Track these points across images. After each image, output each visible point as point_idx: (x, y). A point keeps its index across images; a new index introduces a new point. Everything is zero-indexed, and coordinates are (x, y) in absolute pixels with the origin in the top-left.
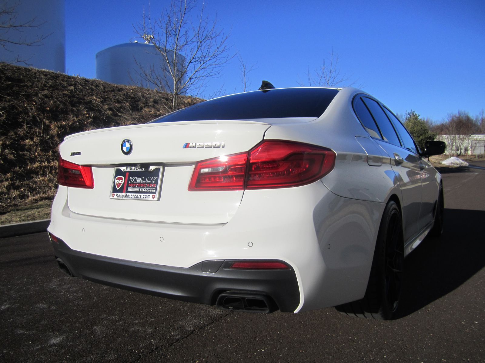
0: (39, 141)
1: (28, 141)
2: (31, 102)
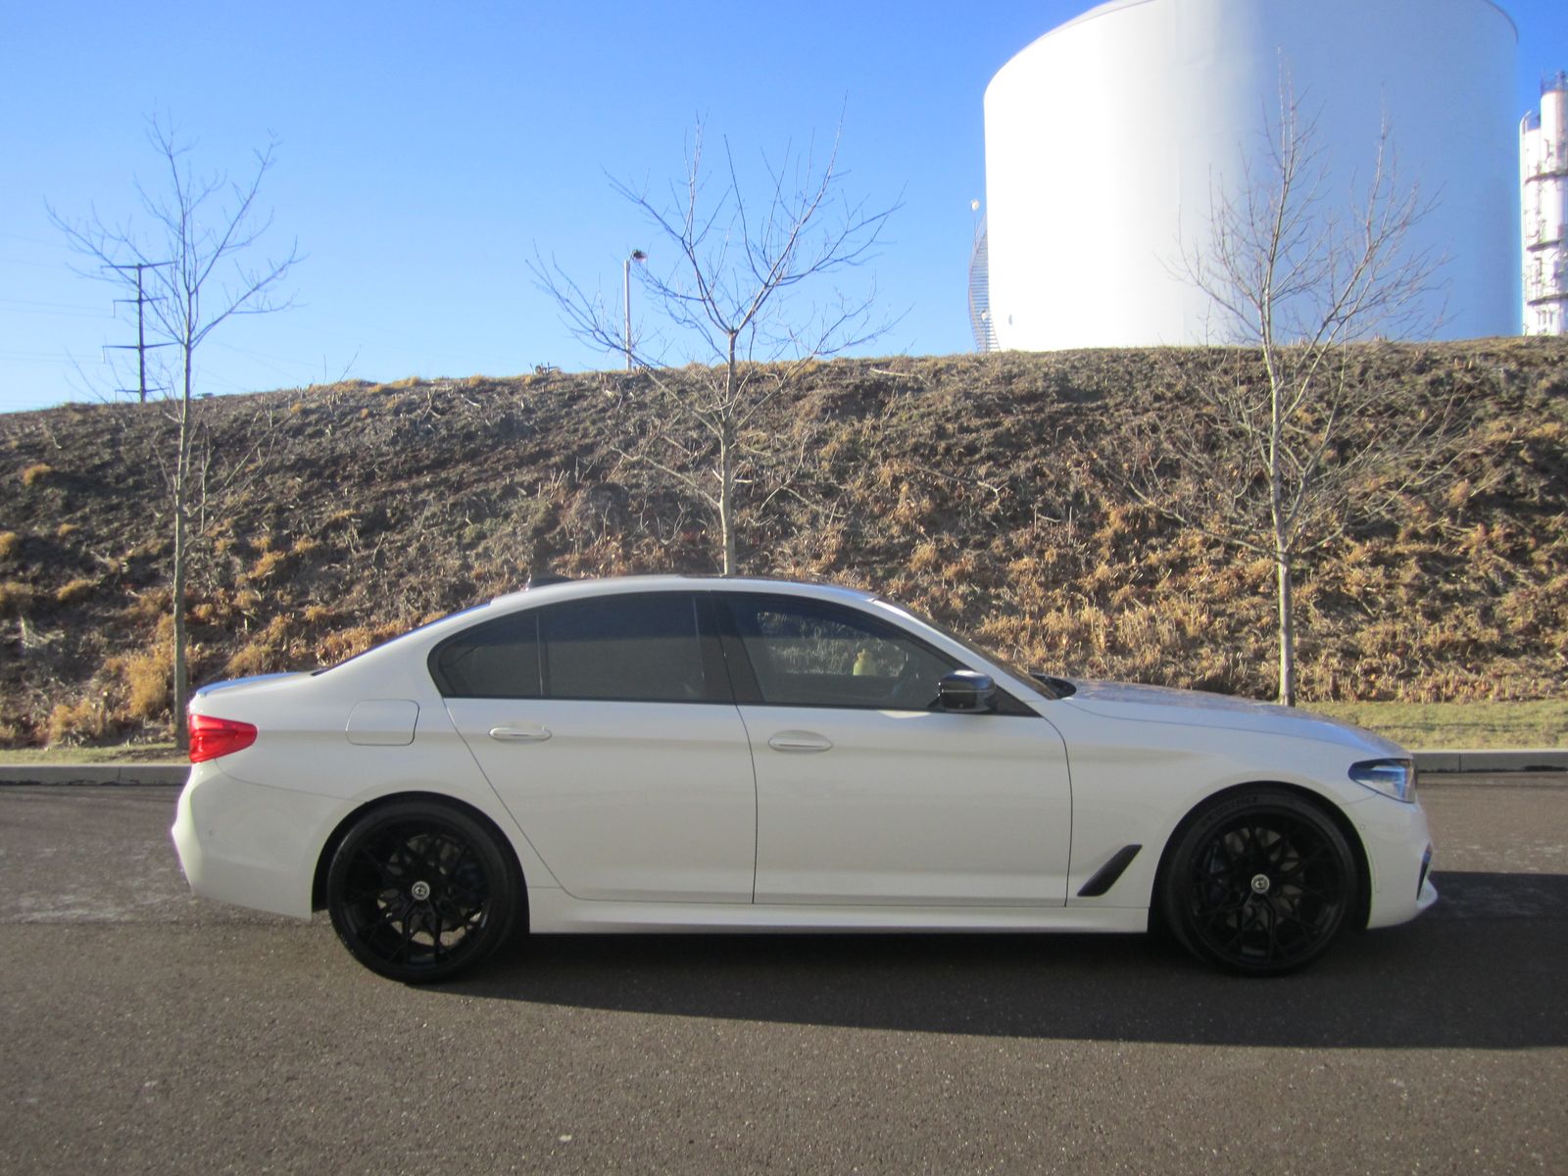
0: (1055, 558)
1: (1026, 560)
2: (1089, 453)
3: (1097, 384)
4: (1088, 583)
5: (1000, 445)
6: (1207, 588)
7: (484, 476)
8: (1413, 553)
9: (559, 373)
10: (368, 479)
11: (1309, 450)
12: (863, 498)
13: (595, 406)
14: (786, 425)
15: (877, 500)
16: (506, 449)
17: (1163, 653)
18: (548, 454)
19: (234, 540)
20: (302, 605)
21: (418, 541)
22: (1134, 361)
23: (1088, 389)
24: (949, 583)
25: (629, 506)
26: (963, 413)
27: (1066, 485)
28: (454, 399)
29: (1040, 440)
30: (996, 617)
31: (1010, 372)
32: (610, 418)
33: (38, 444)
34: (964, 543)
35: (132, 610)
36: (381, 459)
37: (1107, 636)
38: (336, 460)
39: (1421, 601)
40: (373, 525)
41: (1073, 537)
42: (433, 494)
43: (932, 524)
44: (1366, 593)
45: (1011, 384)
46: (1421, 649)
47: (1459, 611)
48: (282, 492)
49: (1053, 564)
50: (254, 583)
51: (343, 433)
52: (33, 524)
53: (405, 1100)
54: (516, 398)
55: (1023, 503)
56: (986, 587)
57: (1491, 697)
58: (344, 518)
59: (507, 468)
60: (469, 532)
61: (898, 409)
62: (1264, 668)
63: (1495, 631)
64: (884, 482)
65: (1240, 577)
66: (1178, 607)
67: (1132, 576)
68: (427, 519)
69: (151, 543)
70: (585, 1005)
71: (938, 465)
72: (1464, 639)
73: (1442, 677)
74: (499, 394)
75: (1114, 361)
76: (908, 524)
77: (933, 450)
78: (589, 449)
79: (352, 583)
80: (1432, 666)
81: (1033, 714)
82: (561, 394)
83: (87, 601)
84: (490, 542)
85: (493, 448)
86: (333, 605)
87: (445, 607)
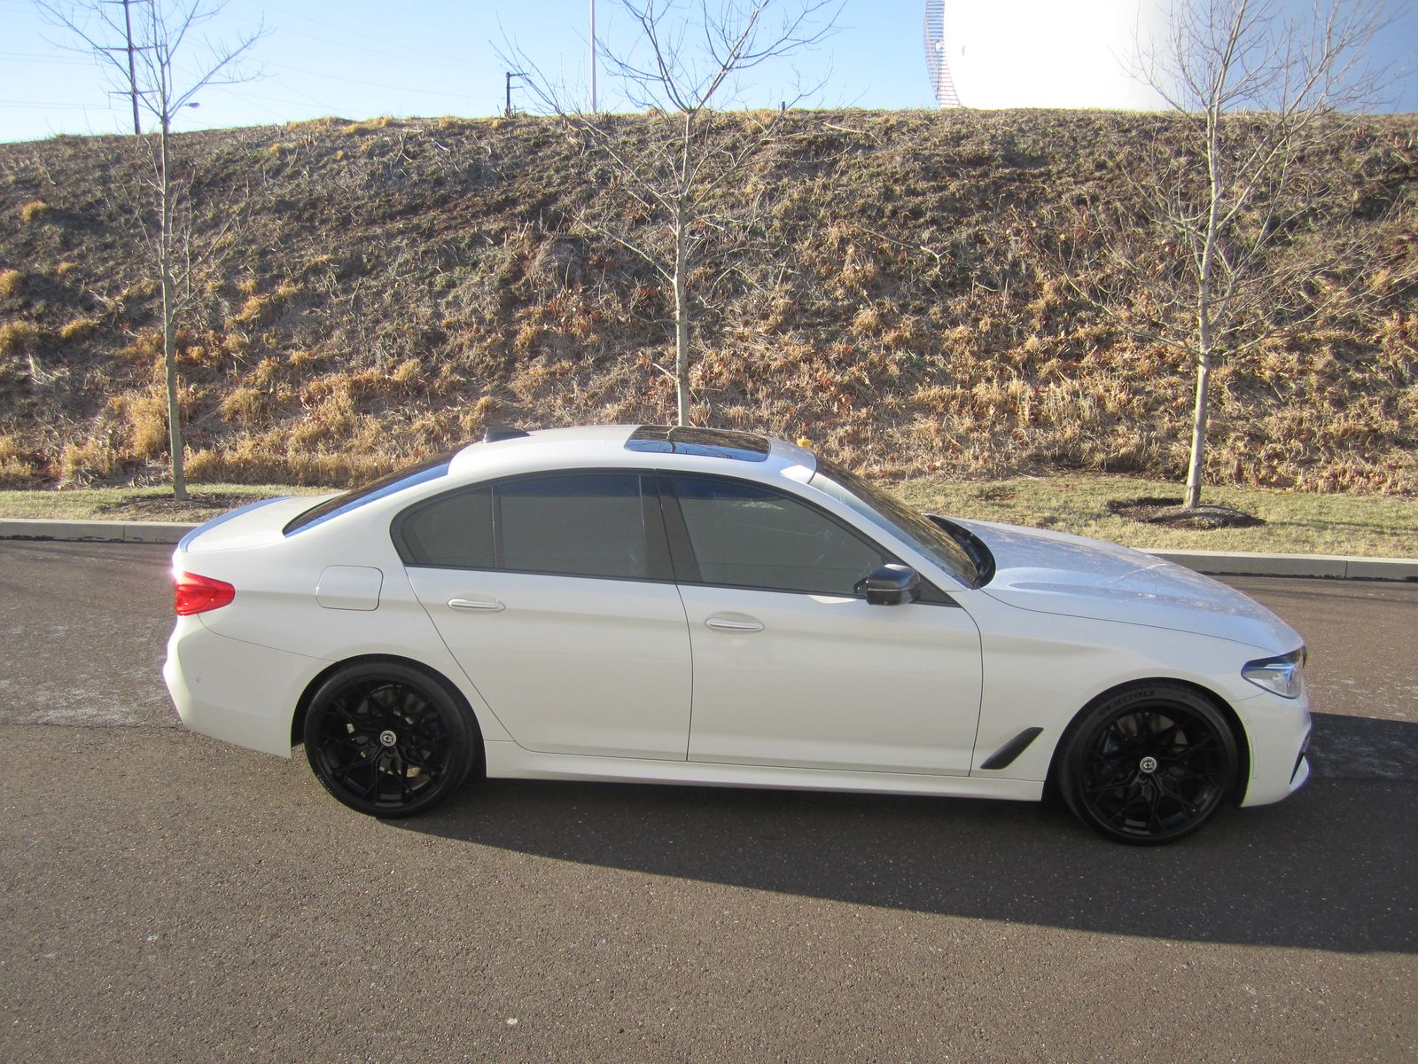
0: (988, 327)
1: (961, 328)
2: (1029, 222)
3: (1042, 148)
4: (1018, 354)
5: (944, 210)
6: (1129, 365)
7: (453, 223)
8: (1329, 340)
9: (525, 116)
10: (345, 222)
11: (1241, 228)
12: (811, 257)
13: (559, 154)
14: (741, 179)
15: (824, 262)
16: (475, 196)
17: (1082, 428)
18: (513, 202)
19: (222, 282)
20: (286, 348)
21: (393, 287)
22: (1079, 127)
23: (1034, 154)
24: (887, 348)
25: (590, 259)
26: (911, 175)
27: (1005, 254)
28: (425, 142)
29: (983, 206)
30: (930, 386)
31: (959, 132)
32: (573, 166)
33: (34, 179)
34: (904, 308)
35: (130, 349)
36: (356, 203)
37: (1031, 409)
38: (313, 204)
39: (1329, 389)
40: (351, 270)
41: (1007, 307)
42: (405, 241)
43: (875, 288)
44: (1279, 378)
45: (959, 145)
46: (1324, 436)
47: (1365, 400)
48: (264, 234)
49: (987, 333)
50: (241, 325)
51: (320, 176)
52: (35, 261)
53: (374, 967)
54: (483, 143)
55: (962, 270)
56: (922, 354)
57: (1383, 489)
58: (323, 263)
59: (474, 216)
60: (440, 280)
61: (848, 167)
62: (1175, 448)
63: (1396, 423)
64: (832, 243)
65: (1161, 356)
66: (1099, 384)
67: (1060, 349)
68: (400, 265)
69: (143, 284)
70: (533, 852)
71: (884, 227)
72: (1366, 429)
73: (1340, 467)
74: (467, 138)
75: (1060, 125)
76: (852, 287)
77: (880, 212)
78: (553, 198)
79: (332, 328)
80: (1332, 454)
81: (954, 604)
82: (526, 140)
83: (88, 338)
84: (459, 291)
85: (462, 194)
86: (315, 349)
87: (418, 355)
